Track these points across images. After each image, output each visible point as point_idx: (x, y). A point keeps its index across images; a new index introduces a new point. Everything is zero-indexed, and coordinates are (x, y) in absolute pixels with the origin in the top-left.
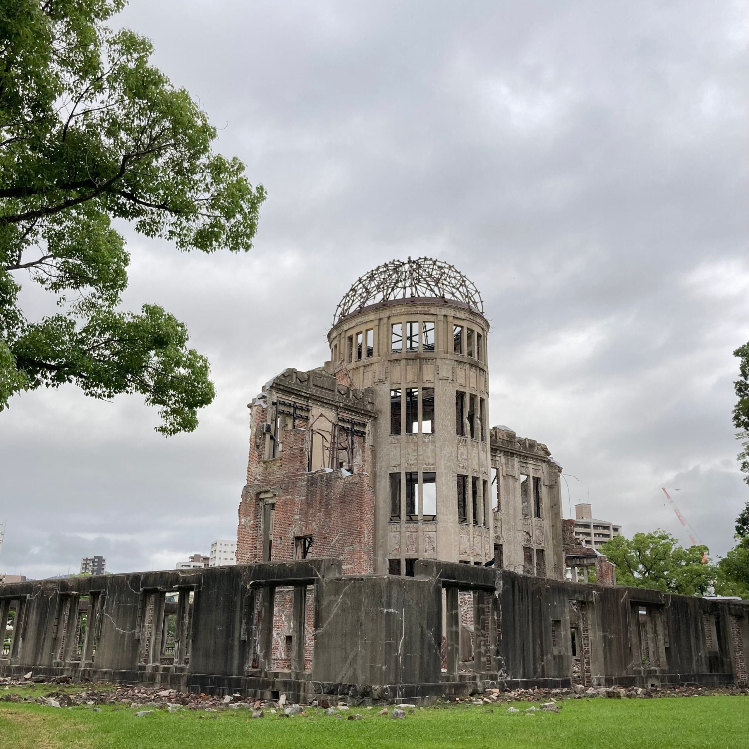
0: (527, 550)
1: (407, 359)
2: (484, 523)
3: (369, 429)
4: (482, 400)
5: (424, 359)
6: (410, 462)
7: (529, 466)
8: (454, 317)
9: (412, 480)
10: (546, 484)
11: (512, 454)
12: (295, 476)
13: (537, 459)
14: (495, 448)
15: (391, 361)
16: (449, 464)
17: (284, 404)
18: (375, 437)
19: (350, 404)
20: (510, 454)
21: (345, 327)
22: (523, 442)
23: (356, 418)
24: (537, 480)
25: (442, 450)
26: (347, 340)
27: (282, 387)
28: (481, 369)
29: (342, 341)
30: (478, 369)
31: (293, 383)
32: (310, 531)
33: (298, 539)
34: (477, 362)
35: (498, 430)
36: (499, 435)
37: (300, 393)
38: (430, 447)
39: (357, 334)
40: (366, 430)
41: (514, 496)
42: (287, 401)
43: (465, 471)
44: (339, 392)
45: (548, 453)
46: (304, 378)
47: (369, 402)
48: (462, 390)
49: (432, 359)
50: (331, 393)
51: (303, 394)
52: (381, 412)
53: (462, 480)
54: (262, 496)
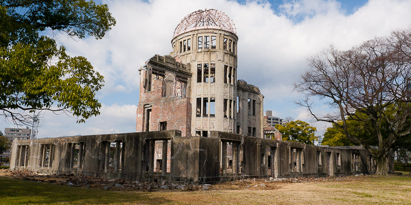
0: (249, 128)
1: (204, 52)
2: (234, 118)
4: (234, 69)
5: (211, 52)
6: (205, 94)
7: (251, 95)
8: (224, 35)
9: (206, 100)
10: (257, 102)
11: (245, 91)
13: (254, 93)
14: (239, 88)
15: (198, 52)
16: (220, 95)
17: (154, 69)
18: (191, 84)
19: (181, 70)
20: (244, 90)
22: (249, 86)
24: (254, 101)
25: (218, 89)
26: (179, 43)
27: (153, 63)
28: (235, 57)
29: (177, 43)
30: (233, 57)
31: (157, 61)
32: (166, 120)
33: (161, 123)
34: (233, 54)
36: (240, 83)
37: (161, 65)
39: (184, 41)
40: (188, 81)
41: (245, 107)
43: (227, 97)
44: (176, 65)
45: (259, 91)
46: (162, 58)
47: (188, 69)
48: (226, 65)
49: (215, 52)
50: (173, 65)
52: (193, 73)
53: (225, 101)
54: (146, 106)
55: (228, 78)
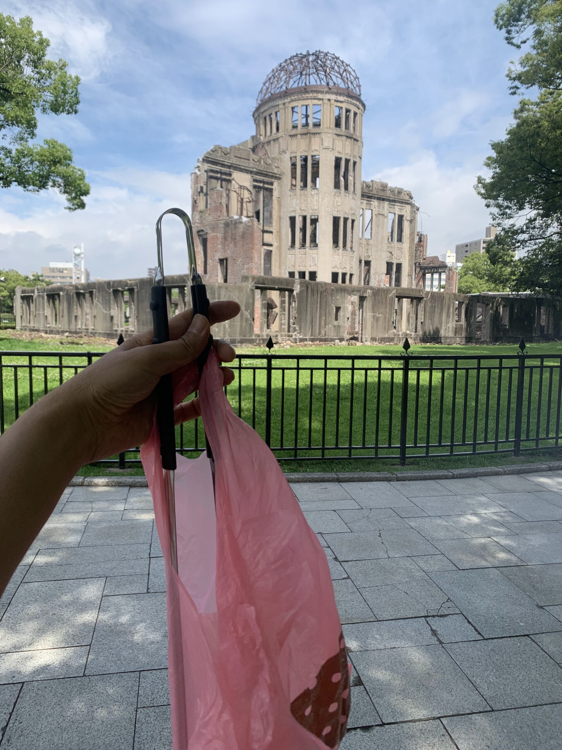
0: (389, 265)
1: (301, 134)
2: (351, 248)
3: (275, 186)
4: (355, 163)
5: (312, 134)
6: (302, 208)
7: (396, 207)
8: (335, 101)
10: (407, 219)
11: (383, 200)
12: (218, 220)
13: (402, 203)
14: (371, 195)
15: (291, 136)
16: (327, 209)
17: (212, 171)
18: (280, 193)
19: (261, 169)
20: (381, 198)
21: (262, 110)
22: (392, 191)
23: (266, 179)
24: (401, 218)
25: (323, 200)
27: (210, 159)
28: (355, 140)
29: (261, 120)
30: (353, 140)
31: (219, 156)
32: (226, 256)
33: (221, 260)
34: (352, 135)
35: (374, 183)
36: (375, 186)
37: (224, 163)
38: (315, 197)
39: (269, 116)
40: (274, 187)
41: (383, 228)
42: (215, 169)
43: (339, 213)
44: (253, 160)
45: (411, 198)
46: (226, 151)
47: (276, 167)
48: (339, 156)
49: (319, 134)
50: (247, 161)
51: (226, 163)
52: (284, 173)
53: (336, 220)
54: (201, 233)
55: (342, 179)
